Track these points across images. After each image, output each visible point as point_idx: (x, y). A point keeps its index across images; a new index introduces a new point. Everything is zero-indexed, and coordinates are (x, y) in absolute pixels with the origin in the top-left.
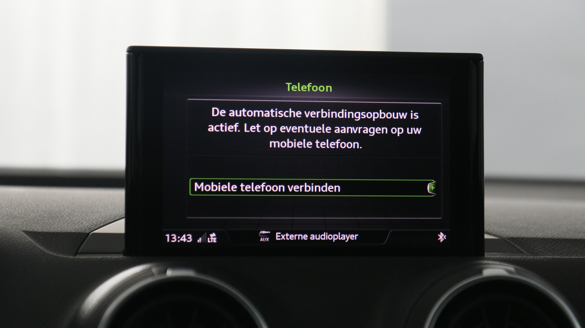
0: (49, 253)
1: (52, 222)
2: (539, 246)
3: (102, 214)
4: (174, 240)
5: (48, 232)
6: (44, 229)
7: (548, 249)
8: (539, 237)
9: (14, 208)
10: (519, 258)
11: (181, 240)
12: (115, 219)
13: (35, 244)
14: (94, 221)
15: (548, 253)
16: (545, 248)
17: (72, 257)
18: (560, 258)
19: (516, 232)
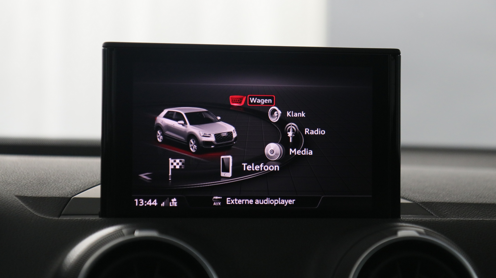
0: (37, 215)
1: (40, 188)
2: (446, 209)
3: (82, 181)
4: (141, 204)
5: (37, 197)
6: (33, 194)
7: (453, 212)
8: (447, 201)
9: (8, 175)
10: (429, 220)
11: (148, 204)
12: (92, 186)
13: (26, 207)
14: (76, 187)
15: (453, 215)
16: (451, 211)
17: (56, 218)
18: (463, 220)
19: (428, 197)
